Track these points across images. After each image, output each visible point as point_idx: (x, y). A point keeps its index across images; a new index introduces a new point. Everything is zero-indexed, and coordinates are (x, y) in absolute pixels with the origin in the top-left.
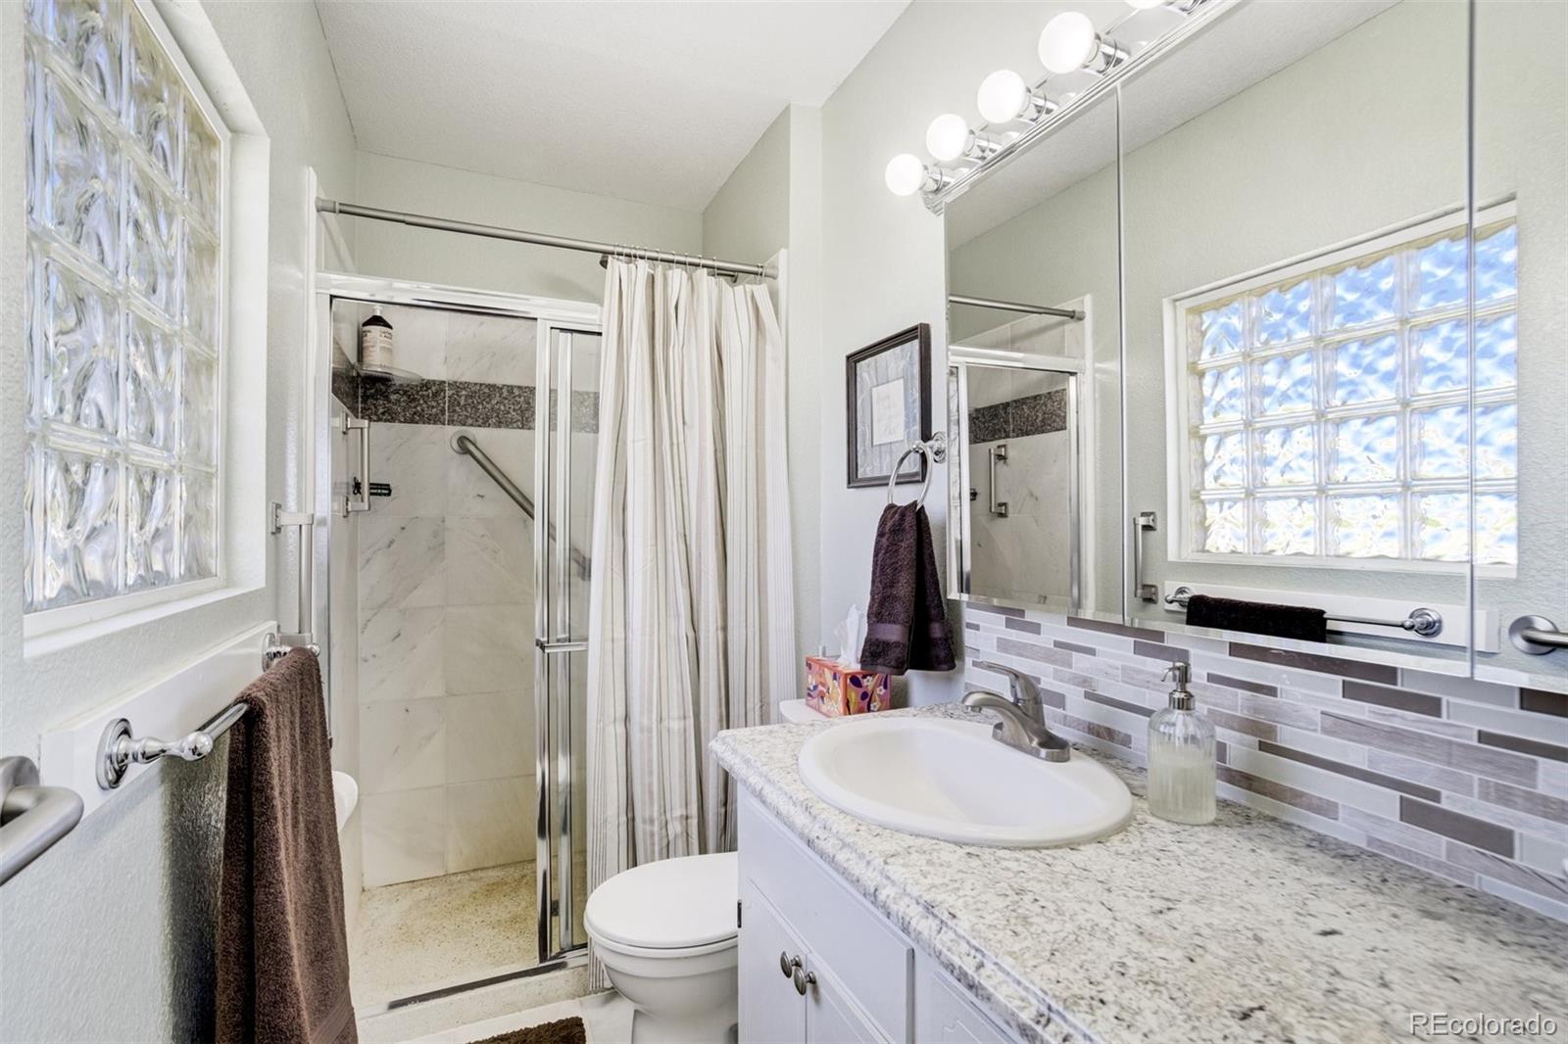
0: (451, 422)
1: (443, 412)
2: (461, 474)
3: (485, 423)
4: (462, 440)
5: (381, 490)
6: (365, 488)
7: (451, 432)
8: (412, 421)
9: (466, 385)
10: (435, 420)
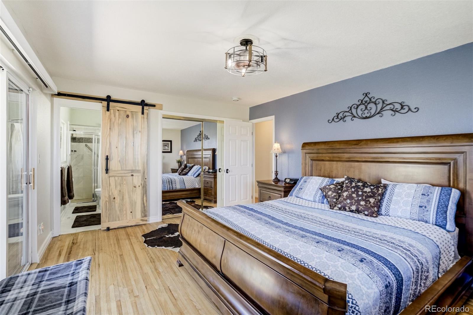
0: (84, 143)
1: (83, 141)
2: (86, 149)
3: (89, 143)
4: (86, 145)
5: (75, 151)
6: (73, 151)
7: (84, 144)
8: (79, 142)
9: (86, 138)
10: (82, 142)
